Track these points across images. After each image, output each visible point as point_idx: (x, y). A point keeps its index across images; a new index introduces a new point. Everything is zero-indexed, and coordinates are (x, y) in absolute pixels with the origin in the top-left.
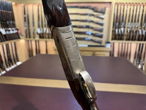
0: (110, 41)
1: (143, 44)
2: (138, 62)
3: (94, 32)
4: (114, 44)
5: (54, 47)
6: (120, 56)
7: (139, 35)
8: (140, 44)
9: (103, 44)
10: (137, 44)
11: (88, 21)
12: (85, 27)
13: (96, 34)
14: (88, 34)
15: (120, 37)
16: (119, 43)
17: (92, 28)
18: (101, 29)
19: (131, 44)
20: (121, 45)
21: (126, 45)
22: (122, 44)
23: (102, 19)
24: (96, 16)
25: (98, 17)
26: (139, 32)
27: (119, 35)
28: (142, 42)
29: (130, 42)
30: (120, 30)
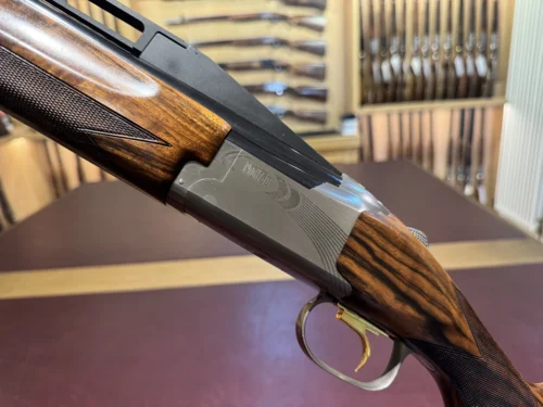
0: (356, 108)
1: (473, 111)
2: (461, 178)
3: (295, 83)
4: (369, 118)
7: (457, 80)
8: (463, 112)
9: (332, 124)
10: (452, 111)
11: (266, 41)
12: (256, 65)
13: (301, 88)
14: (275, 94)
15: (390, 91)
16: (389, 115)
17: (285, 68)
18: (317, 69)
19: (431, 112)
20: (395, 119)
21: (416, 118)
22: (400, 115)
23: (319, 29)
24: (297, 21)
25: (301, 25)
26: (454, 67)
27: (385, 85)
28: (468, 104)
29: (425, 106)
30: (385, 67)
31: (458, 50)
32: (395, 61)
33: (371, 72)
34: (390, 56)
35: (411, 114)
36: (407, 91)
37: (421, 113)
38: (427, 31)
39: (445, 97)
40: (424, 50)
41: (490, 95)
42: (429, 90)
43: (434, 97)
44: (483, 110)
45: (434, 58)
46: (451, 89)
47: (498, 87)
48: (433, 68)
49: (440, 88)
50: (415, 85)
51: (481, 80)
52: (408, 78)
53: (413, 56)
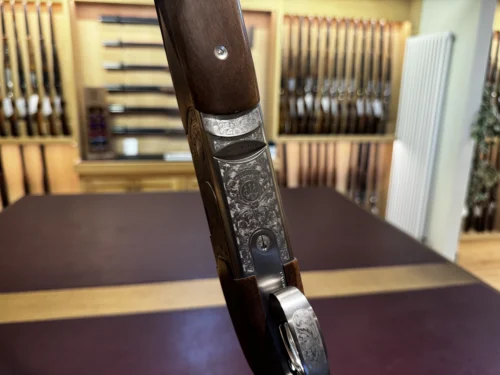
0: (275, 137)
1: (368, 146)
4: (284, 147)
5: (76, 167)
6: (304, 184)
7: (358, 118)
8: (361, 145)
10: (352, 144)
15: (303, 124)
16: (300, 145)
19: (335, 144)
20: (305, 148)
21: (322, 149)
22: (310, 145)
26: (355, 107)
27: (299, 119)
28: (365, 139)
29: (331, 139)
30: (300, 104)
31: (358, 94)
32: (309, 99)
33: (288, 106)
34: (304, 95)
35: (318, 145)
36: (317, 125)
37: (326, 145)
38: (335, 75)
39: (348, 132)
40: (332, 92)
41: (383, 132)
42: (335, 125)
43: (338, 132)
44: (377, 145)
45: (340, 99)
46: (353, 125)
47: (389, 126)
48: (339, 107)
49: (344, 124)
50: (323, 120)
51: (376, 120)
52: (318, 113)
53: (322, 96)
